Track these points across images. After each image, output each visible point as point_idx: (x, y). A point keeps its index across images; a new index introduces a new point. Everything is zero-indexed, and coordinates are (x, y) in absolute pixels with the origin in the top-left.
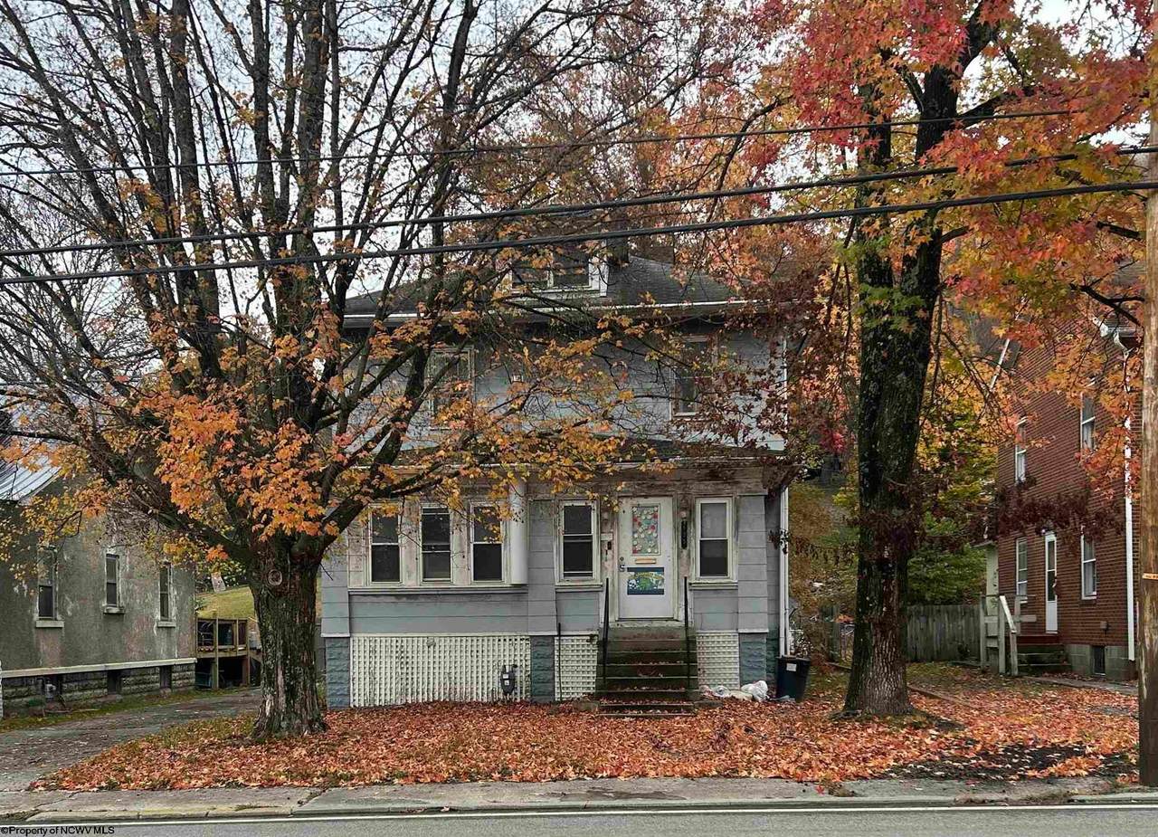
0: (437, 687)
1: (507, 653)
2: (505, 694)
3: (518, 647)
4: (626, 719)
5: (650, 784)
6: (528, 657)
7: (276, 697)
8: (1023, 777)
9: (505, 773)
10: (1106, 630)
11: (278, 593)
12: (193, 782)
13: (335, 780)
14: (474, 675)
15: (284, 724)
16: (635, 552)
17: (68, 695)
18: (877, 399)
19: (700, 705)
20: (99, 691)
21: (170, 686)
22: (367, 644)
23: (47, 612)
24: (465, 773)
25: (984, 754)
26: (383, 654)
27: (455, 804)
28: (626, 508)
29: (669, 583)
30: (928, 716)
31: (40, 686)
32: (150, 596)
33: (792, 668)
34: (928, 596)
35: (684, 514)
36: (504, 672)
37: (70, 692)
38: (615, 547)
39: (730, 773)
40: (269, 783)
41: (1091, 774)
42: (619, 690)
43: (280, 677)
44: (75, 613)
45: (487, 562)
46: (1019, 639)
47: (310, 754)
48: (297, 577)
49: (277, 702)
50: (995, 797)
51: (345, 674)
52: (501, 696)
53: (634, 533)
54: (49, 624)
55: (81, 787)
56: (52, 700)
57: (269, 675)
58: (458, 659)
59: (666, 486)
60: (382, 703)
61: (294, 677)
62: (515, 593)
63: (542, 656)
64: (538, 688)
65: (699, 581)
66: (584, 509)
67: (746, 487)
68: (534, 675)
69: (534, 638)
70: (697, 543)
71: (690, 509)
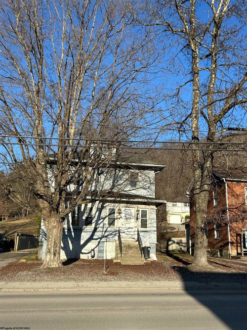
1: (92, 246)
2: (92, 257)
3: (95, 244)
6: (97, 247)
11: (54, 227)
16: (125, 221)
35: (137, 212)
38: (120, 219)
43: (52, 250)
49: (51, 257)
61: (56, 251)
62: (95, 230)
63: (101, 247)
64: (99, 255)
65: (140, 229)
66: (113, 209)
67: (152, 207)
68: (99, 252)
69: (99, 242)
70: (140, 220)
71: (139, 211)
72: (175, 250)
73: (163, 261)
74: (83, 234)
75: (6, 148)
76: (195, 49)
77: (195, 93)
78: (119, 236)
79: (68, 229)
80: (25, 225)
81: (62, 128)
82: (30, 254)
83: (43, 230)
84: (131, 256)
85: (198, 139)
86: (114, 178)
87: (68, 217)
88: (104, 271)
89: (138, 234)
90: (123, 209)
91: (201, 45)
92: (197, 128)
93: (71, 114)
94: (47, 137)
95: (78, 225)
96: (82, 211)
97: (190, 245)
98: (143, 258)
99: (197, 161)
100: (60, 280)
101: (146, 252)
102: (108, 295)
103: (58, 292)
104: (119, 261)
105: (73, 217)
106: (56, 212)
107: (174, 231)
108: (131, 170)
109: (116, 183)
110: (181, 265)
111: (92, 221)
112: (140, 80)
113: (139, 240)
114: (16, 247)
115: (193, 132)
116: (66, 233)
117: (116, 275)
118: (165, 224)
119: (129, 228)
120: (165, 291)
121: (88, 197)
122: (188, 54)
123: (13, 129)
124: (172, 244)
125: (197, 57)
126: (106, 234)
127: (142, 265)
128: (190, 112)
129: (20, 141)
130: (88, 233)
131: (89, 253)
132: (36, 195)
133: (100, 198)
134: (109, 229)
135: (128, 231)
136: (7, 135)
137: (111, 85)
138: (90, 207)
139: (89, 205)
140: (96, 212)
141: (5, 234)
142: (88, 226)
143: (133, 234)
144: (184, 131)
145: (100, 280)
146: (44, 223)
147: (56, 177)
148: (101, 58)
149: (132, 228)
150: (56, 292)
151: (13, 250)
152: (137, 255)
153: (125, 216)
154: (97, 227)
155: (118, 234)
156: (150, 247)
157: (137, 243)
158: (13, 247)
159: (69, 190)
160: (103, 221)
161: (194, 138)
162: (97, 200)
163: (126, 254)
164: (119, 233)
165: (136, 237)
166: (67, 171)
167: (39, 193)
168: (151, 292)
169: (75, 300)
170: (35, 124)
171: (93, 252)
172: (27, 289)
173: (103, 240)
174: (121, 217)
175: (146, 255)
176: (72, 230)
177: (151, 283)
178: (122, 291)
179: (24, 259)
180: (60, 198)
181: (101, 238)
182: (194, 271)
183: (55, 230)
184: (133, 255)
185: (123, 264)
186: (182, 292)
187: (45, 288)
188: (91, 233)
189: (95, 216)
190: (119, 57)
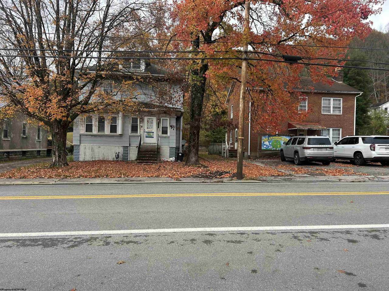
0: (100, 157)
1: (117, 150)
2: (117, 159)
3: (120, 148)
4: (142, 165)
5: (139, 179)
6: (122, 151)
7: (56, 158)
8: (216, 177)
9: (107, 176)
10: (245, 149)
11: (57, 133)
12: (31, 177)
13: (66, 177)
14: (109, 154)
15: (57, 164)
16: (147, 128)
17: (11, 156)
18: (194, 99)
19: (159, 162)
20: (19, 156)
21: (40, 155)
22: (84, 146)
23: (6, 136)
24: (98, 176)
25: (210, 173)
26: (88, 149)
27: (92, 183)
28: (146, 119)
29: (155, 135)
30: (202, 165)
31: (3, 154)
32: (35, 133)
33: (180, 155)
34: (217, 141)
35: (158, 121)
36: (116, 154)
37: (12, 156)
38: (143, 127)
39: (158, 176)
40: (50, 177)
41: (230, 177)
42: (142, 158)
43: (57, 153)
44: (14, 137)
45: (113, 129)
46: (229, 150)
47: (62, 171)
48: (62, 130)
49: (56, 159)
50: (208, 181)
51: (78, 153)
52: (116, 159)
53: (147, 124)
54: (6, 139)
55: (2, 177)
56: (6, 158)
57: (54, 152)
58: (106, 151)
59: (155, 114)
60: (87, 160)
61: (60, 153)
63: (125, 150)
64: (124, 158)
68: (124, 155)
71: (160, 120)
78: (140, 142)
164: (140, 139)
183: (58, 136)
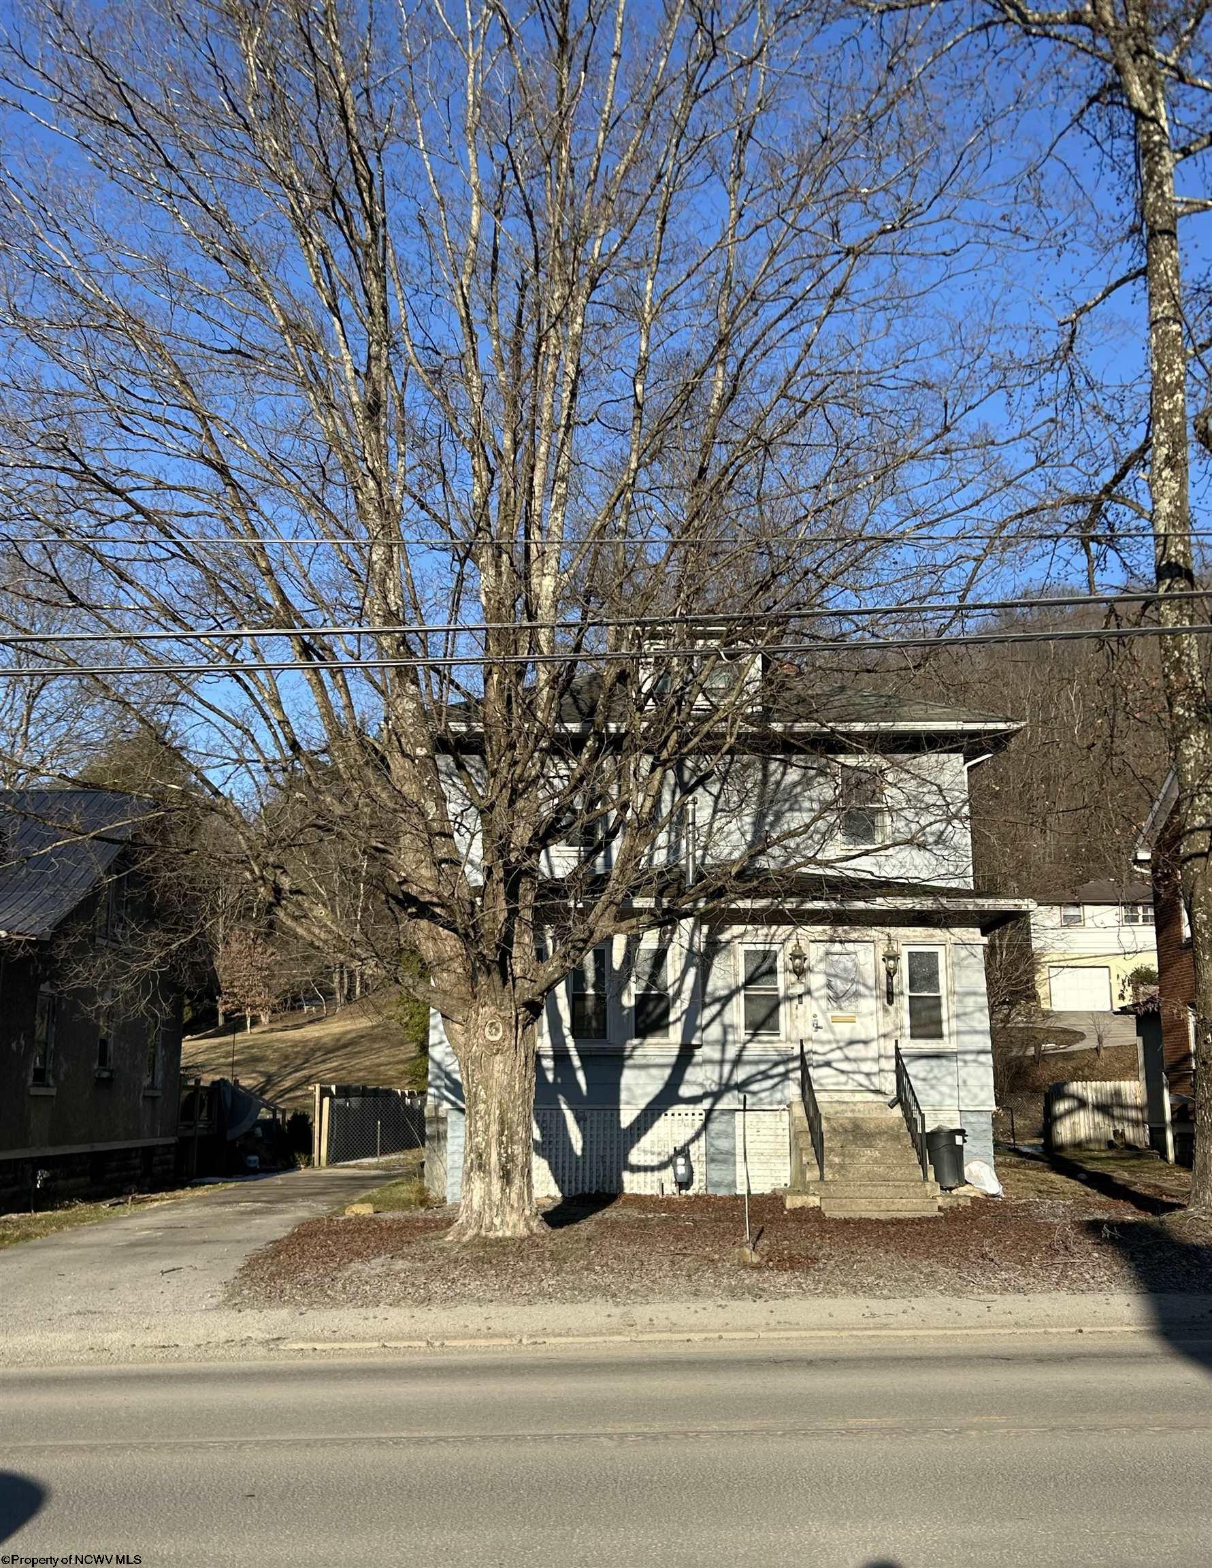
1: (675, 1131)
2: (677, 1184)
3: (690, 1123)
6: (703, 1137)
11: (495, 1050)
16: (830, 1008)
23: (41, 1075)
35: (891, 964)
38: (806, 1000)
44: (67, 1077)
52: (673, 1188)
53: (829, 984)
54: (42, 1091)
58: (615, 1138)
61: (512, 1158)
62: (686, 1055)
63: (719, 1135)
64: (715, 1176)
65: (909, 1045)
66: (766, 955)
67: (960, 933)
68: (711, 1160)
69: (709, 1112)
70: (905, 1002)
71: (895, 958)
72: (1089, 1141)
73: (1032, 1197)
74: (628, 1077)
75: (246, 688)
76: (1153, 105)
77: (1161, 339)
78: (806, 1084)
79: (556, 1058)
80: (351, 1043)
81: (499, 574)
82: (388, 1176)
83: (439, 1065)
84: (872, 1179)
85: (1188, 575)
86: (761, 803)
87: (555, 998)
88: (748, 1251)
89: (901, 1072)
90: (814, 953)
91: (1181, 79)
92: (1182, 517)
93: (536, 504)
94: (429, 625)
95: (602, 1033)
96: (616, 966)
97: (1168, 1116)
98: (932, 1187)
99: (1189, 687)
100: (542, 1294)
101: (945, 1156)
102: (777, 1363)
103: (540, 1353)
104: (813, 1201)
105: (576, 999)
106: (496, 977)
107: (1075, 1047)
108: (841, 758)
109: (772, 825)
110: (1130, 1215)
111: (666, 1013)
112: (872, 294)
113: (904, 1097)
114: (321, 1147)
115: (1163, 540)
116: (550, 1077)
117: (806, 1270)
118: (1029, 1016)
119: (851, 1043)
120: (1062, 1339)
121: (639, 903)
122: (1113, 134)
123: (270, 597)
124: (1069, 1112)
125: (1161, 144)
126: (741, 1075)
127: (929, 1220)
128: (1138, 436)
129: (307, 650)
130: (654, 1071)
131: (662, 1166)
132: (399, 902)
133: (701, 905)
134: (753, 1050)
135: (847, 1059)
136: (246, 630)
137: (723, 341)
138: (655, 946)
139: (650, 941)
140: (684, 973)
141: (263, 1091)
142: (650, 1040)
143: (875, 1069)
144: (1111, 541)
145: (733, 1293)
146: (447, 1030)
147: (485, 812)
148: (666, 208)
149: (865, 1042)
150: (527, 1353)
151: (309, 1163)
152: (898, 1173)
153: (829, 986)
154: (694, 1042)
155: (798, 1074)
156: (961, 1132)
157: (897, 1112)
158: (307, 1148)
159: (546, 871)
160: (719, 1013)
161: (1169, 570)
162: (687, 915)
163: (842, 1166)
164: (804, 1068)
165: (889, 1084)
166: (534, 782)
167: (414, 890)
168: (986, 1347)
169: (624, 1386)
170: (370, 564)
171: (681, 1161)
172: (397, 1338)
173: (729, 1101)
174: (808, 992)
175: (946, 1169)
176: (577, 1062)
177: (983, 1307)
178: (846, 1344)
179: (362, 1201)
180: (513, 913)
181: (717, 1096)
182: (1198, 1241)
183: (498, 1065)
184: (881, 1170)
185: (834, 1212)
186: (1148, 1344)
187: (478, 1334)
188: (667, 1072)
189: (678, 993)
190: (756, 192)
